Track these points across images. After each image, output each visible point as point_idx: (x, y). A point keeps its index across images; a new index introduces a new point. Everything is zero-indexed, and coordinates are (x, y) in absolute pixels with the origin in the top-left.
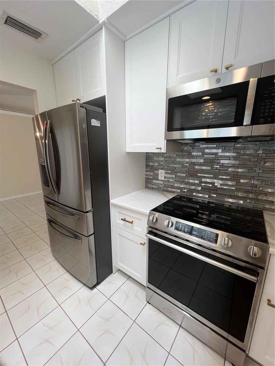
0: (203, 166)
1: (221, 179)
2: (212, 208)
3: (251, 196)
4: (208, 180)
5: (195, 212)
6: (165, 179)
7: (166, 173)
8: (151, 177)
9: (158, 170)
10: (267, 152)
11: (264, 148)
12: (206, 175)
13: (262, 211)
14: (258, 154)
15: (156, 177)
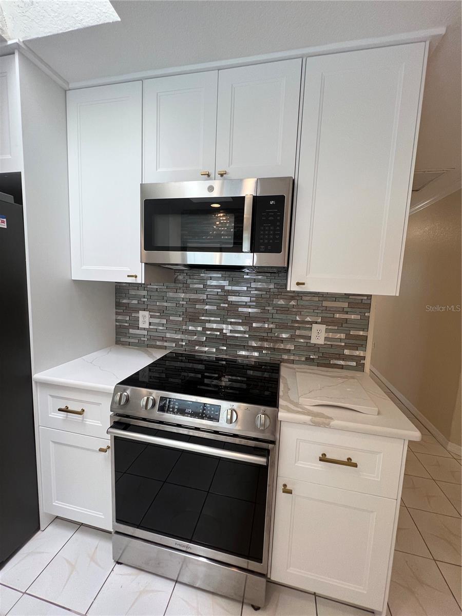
0: (207, 305)
1: (231, 323)
2: (222, 367)
3: (266, 345)
4: (215, 326)
5: (199, 376)
6: (151, 327)
7: (151, 317)
8: (126, 325)
9: (137, 311)
10: (278, 287)
11: (276, 281)
12: (213, 319)
13: (279, 364)
14: (270, 289)
15: (135, 324)
